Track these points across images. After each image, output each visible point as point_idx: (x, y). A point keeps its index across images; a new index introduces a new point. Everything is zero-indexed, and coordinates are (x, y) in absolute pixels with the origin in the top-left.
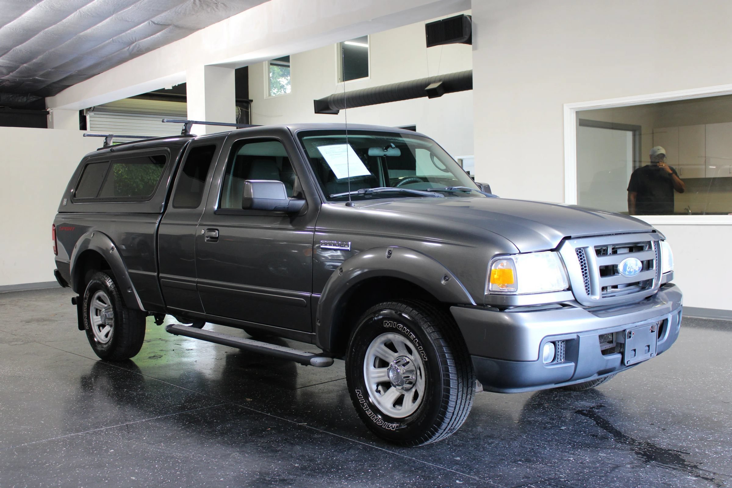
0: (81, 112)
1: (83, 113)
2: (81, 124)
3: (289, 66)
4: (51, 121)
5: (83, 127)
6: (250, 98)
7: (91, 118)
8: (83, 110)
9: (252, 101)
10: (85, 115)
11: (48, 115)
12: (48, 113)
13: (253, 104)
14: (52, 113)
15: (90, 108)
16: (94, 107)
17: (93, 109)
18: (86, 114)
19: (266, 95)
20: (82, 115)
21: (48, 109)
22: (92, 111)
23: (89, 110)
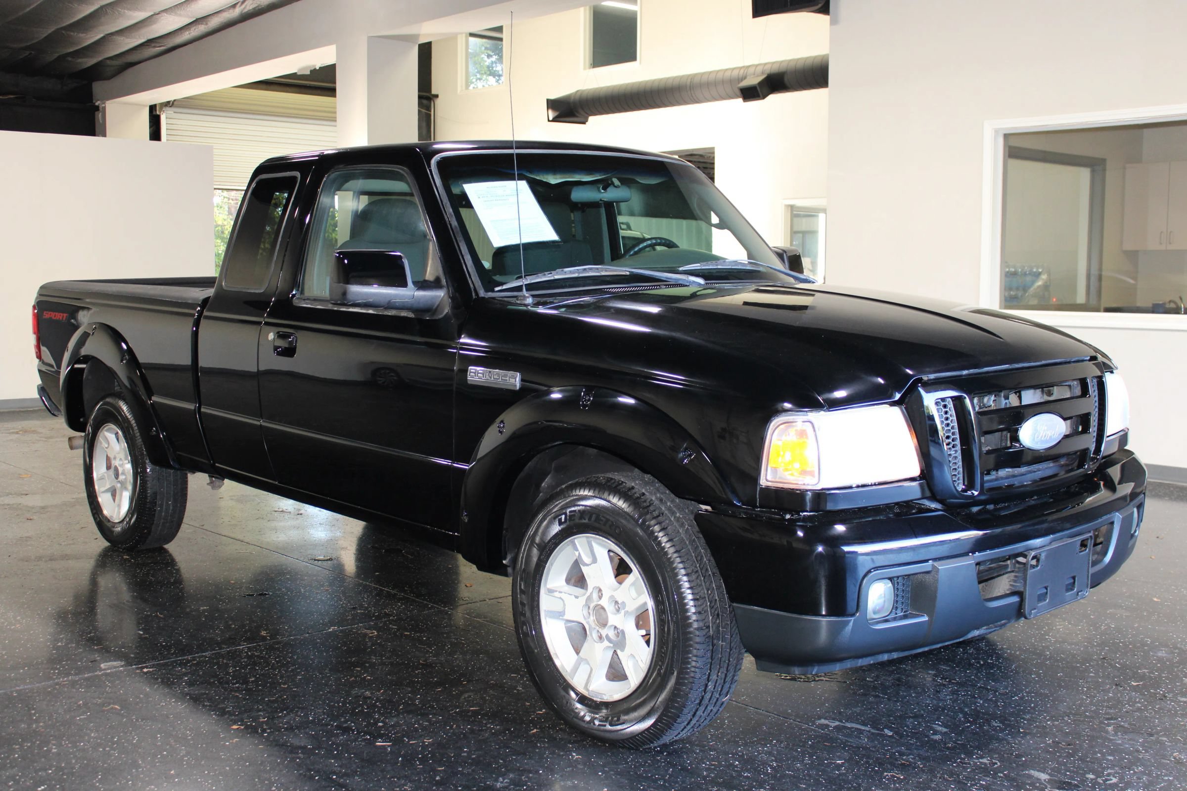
0: (152, 108)
1: (156, 111)
2: (152, 129)
3: (501, 39)
4: (101, 122)
5: (155, 135)
6: (434, 92)
7: (168, 120)
8: (155, 105)
9: (437, 96)
10: (158, 113)
11: (96, 113)
12: (97, 108)
13: (439, 102)
14: (104, 108)
15: (169, 102)
16: (175, 100)
17: (173, 104)
18: (160, 112)
19: (462, 86)
20: (154, 113)
21: (97, 101)
22: (171, 107)
23: (168, 104)
